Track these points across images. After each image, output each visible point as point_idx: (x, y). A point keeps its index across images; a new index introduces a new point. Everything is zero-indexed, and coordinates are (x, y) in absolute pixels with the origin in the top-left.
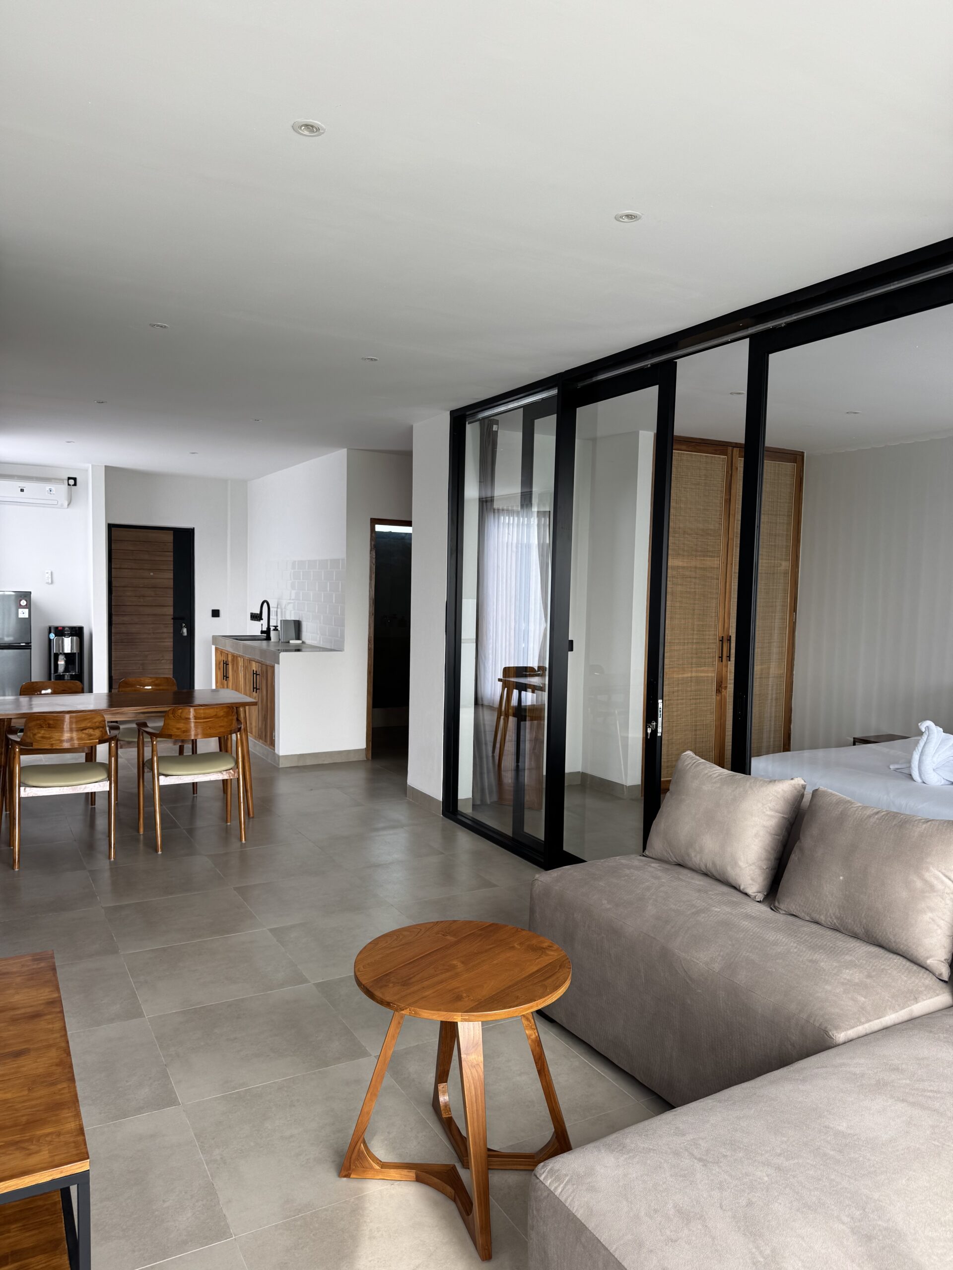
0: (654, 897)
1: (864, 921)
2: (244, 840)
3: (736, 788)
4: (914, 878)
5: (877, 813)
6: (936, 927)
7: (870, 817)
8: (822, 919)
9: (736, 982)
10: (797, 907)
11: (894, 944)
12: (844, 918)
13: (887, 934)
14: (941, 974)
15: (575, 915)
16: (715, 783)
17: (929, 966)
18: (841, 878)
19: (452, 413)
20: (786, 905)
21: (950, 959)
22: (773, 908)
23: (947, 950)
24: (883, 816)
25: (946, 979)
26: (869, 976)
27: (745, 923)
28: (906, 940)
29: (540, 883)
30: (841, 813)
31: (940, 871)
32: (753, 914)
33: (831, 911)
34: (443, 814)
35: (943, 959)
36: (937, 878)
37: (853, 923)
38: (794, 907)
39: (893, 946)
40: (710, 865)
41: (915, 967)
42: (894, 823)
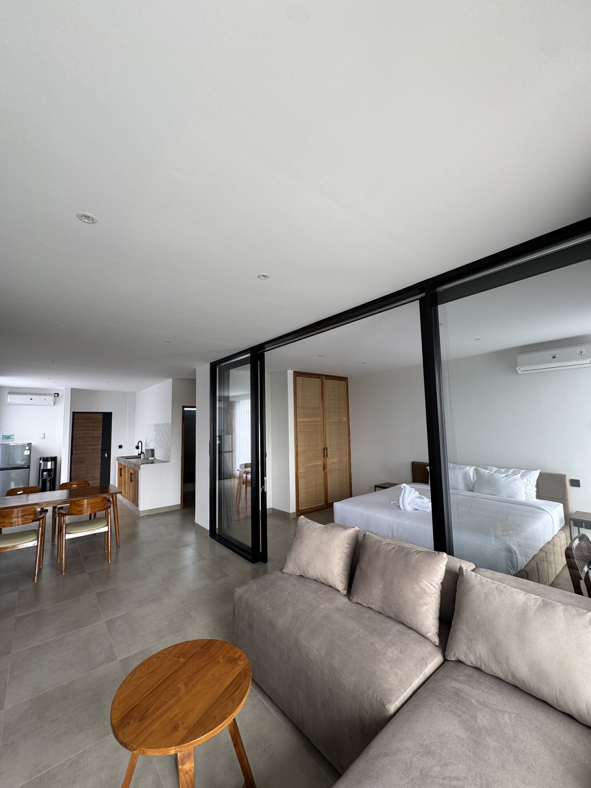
0: (292, 601)
1: (394, 610)
2: (110, 561)
3: (329, 533)
4: (416, 586)
5: (394, 548)
6: (429, 614)
7: (391, 550)
8: (373, 607)
9: (333, 664)
10: (361, 600)
11: (410, 624)
12: (384, 608)
13: (406, 618)
14: (435, 642)
15: (254, 614)
16: (319, 532)
17: (429, 637)
18: (381, 586)
19: (210, 363)
20: (356, 599)
21: (438, 632)
22: (350, 599)
23: (436, 627)
24: (396, 550)
25: (438, 645)
26: (401, 652)
27: (337, 616)
28: (416, 622)
29: (237, 593)
30: (378, 548)
31: (427, 582)
32: (340, 607)
33: (377, 604)
34: (210, 536)
35: (435, 633)
36: (426, 586)
37: (389, 611)
38: (360, 600)
39: (410, 625)
40: (319, 575)
41: (422, 639)
42: (402, 554)
